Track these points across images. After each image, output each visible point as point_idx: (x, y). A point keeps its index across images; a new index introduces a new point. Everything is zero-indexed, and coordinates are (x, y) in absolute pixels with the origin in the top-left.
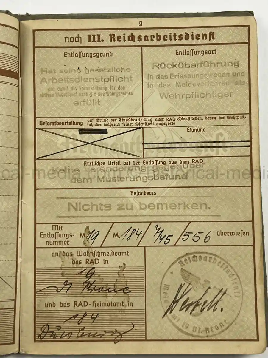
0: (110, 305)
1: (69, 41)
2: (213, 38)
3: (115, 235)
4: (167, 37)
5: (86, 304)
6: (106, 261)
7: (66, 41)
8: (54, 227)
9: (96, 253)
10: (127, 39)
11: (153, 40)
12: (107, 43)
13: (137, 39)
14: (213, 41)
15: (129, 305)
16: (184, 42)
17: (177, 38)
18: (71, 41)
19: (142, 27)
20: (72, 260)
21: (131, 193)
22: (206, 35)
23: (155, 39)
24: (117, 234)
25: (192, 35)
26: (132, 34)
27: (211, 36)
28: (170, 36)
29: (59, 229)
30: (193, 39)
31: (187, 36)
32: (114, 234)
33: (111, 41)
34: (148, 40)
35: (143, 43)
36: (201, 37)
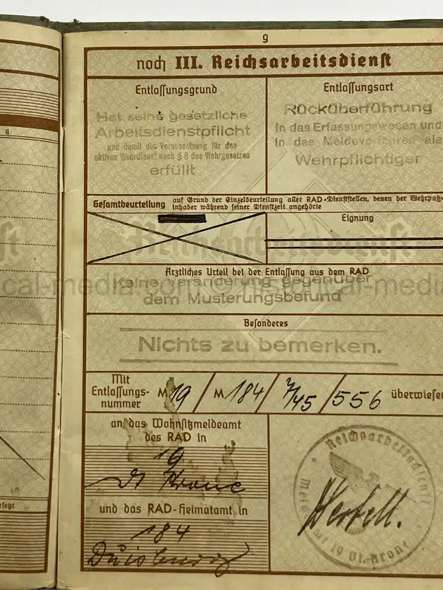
0: (210, 512)
1: (145, 66)
2: (389, 64)
3: (219, 394)
4: (309, 61)
5: (168, 508)
6: (202, 436)
7: (139, 68)
8: (115, 377)
9: (186, 423)
10: (241, 63)
11: (286, 66)
12: (209, 70)
13: (258, 64)
14: (387, 69)
15: (242, 513)
16: (338, 69)
17: (327, 62)
18: (147, 68)
19: (267, 44)
20: (145, 435)
21: (246, 322)
22: (375, 58)
23: (289, 64)
24: (221, 392)
25: (353, 59)
26: (250, 56)
27: (385, 60)
28: (315, 59)
29: (123, 382)
30: (353, 65)
31: (344, 61)
32: (216, 392)
33: (214, 67)
34: (277, 66)
35: (269, 70)
36: (367, 62)
